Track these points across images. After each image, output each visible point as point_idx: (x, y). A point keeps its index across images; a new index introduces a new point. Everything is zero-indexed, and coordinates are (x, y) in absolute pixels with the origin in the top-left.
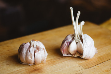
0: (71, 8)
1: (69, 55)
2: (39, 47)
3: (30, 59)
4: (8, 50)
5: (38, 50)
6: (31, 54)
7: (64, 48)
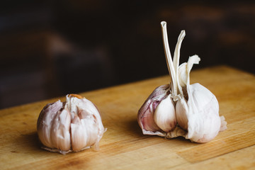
0: (164, 25)
1: (158, 133)
2: (82, 110)
3: (59, 138)
4: (24, 123)
5: (78, 118)
6: (62, 126)
7: (146, 116)
